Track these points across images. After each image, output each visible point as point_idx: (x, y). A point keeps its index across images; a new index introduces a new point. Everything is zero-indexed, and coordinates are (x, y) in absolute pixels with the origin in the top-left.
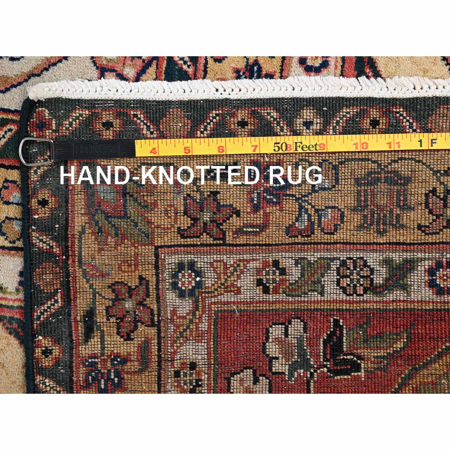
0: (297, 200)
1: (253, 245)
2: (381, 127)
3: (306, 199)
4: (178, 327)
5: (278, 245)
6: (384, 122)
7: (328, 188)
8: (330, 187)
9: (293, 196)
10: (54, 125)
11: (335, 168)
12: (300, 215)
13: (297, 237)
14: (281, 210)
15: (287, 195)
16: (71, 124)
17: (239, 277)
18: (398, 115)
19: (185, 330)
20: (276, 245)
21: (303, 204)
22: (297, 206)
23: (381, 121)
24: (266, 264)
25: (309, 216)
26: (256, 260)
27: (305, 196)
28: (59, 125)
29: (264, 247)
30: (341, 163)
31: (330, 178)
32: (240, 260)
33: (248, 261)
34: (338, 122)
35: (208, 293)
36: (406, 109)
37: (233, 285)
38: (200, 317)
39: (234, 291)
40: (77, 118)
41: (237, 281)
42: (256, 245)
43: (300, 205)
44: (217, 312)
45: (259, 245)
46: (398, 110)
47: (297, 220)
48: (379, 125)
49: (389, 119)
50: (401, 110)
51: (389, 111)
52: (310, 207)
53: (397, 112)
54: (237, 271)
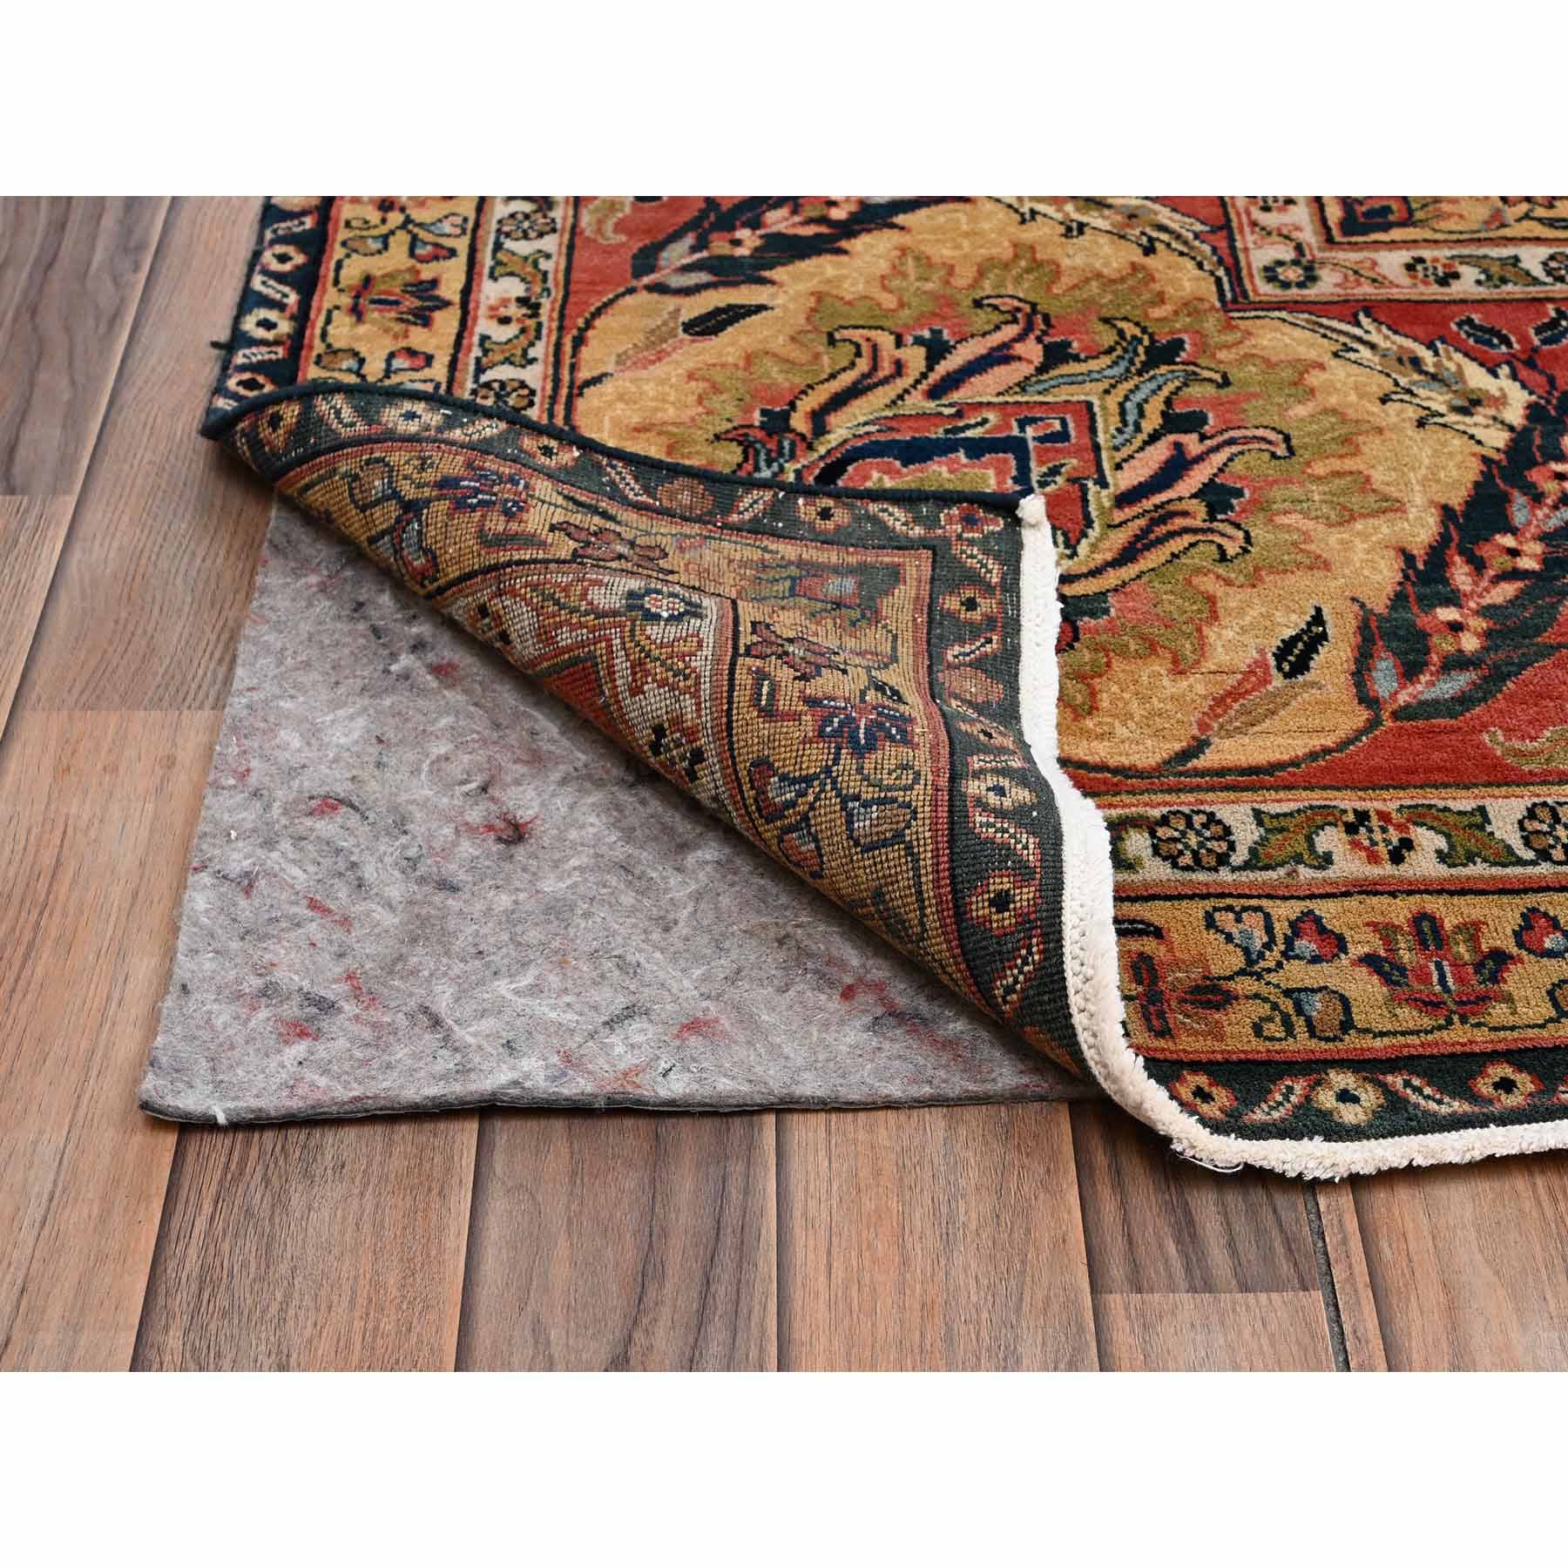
0: (828, 770)
1: (730, 697)
2: (995, 917)
3: (828, 787)
4: (565, 590)
5: (731, 749)
6: (1007, 923)
7: (852, 831)
8: (856, 834)
9: (836, 761)
10: (970, 535)
11: (898, 836)
12: (794, 781)
13: (752, 788)
14: (805, 741)
15: (839, 748)
16: (972, 556)
17: (662, 683)
18: (1024, 952)
19: (557, 602)
20: (731, 743)
21: (816, 783)
22: (812, 771)
23: (1006, 914)
24: (691, 734)
25: (793, 804)
26: (699, 710)
27: (834, 782)
28: (971, 542)
29: (724, 720)
30: (909, 847)
31: (875, 830)
32: (698, 677)
33: (696, 695)
34: (1004, 831)
35: (632, 631)
36: (1039, 968)
37: (647, 673)
38: (581, 625)
39: (635, 680)
40: (984, 566)
41: (654, 681)
42: (730, 703)
43: (816, 776)
44: (592, 656)
45: (730, 709)
46: (1035, 949)
47: (783, 778)
48: (998, 912)
49: (1012, 933)
50: (1037, 957)
51: (1031, 929)
52: (811, 798)
53: (1029, 948)
54: (675, 676)
